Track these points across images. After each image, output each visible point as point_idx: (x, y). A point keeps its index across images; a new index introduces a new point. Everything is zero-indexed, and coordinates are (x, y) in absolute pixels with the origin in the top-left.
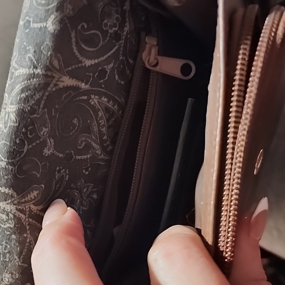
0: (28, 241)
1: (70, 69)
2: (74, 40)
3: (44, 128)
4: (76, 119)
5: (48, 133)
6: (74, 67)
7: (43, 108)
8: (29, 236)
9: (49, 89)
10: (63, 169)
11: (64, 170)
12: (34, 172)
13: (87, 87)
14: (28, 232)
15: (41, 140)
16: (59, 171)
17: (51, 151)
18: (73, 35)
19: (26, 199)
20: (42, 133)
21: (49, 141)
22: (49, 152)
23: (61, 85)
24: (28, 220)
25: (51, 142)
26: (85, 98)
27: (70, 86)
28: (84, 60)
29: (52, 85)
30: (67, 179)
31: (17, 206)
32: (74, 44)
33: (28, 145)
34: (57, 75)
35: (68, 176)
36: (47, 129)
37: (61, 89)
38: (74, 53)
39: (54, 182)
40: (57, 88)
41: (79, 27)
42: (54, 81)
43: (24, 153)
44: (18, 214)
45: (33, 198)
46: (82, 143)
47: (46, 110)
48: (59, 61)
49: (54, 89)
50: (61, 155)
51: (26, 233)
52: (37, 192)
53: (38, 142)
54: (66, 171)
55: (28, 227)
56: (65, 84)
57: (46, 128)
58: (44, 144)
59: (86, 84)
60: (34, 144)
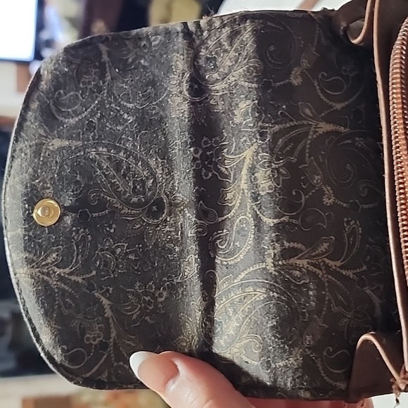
0: (327, 299)
1: (323, 114)
2: (318, 87)
3: (316, 176)
4: (348, 165)
5: (321, 180)
6: (326, 112)
7: (309, 157)
8: (327, 294)
9: (310, 137)
10: (351, 221)
11: (353, 222)
12: (320, 224)
13: (347, 130)
14: (327, 290)
15: (317, 188)
16: (348, 223)
17: (332, 200)
18: (316, 83)
19: (317, 252)
20: (315, 181)
21: (325, 189)
22: (331, 201)
23: (321, 131)
24: (327, 277)
25: (328, 190)
26: (350, 141)
27: (330, 132)
28: (333, 104)
29: (311, 133)
30: (361, 232)
31: (308, 260)
32: (319, 91)
33: (305, 195)
34: (313, 123)
35: (360, 228)
36: (319, 177)
37: (321, 135)
38: (322, 99)
39: (345, 234)
40: (317, 134)
41: (320, 76)
42: (312, 129)
43: (303, 204)
44: (311, 268)
45: (324, 250)
46: (364, 189)
47: (312, 158)
48: (310, 109)
49: (315, 136)
50: (345, 205)
51: (325, 291)
52: (328, 244)
53: (314, 191)
54: (356, 222)
55: (326, 284)
56: (324, 130)
57: (317, 175)
58: (321, 193)
59: (345, 127)
60: (310, 194)
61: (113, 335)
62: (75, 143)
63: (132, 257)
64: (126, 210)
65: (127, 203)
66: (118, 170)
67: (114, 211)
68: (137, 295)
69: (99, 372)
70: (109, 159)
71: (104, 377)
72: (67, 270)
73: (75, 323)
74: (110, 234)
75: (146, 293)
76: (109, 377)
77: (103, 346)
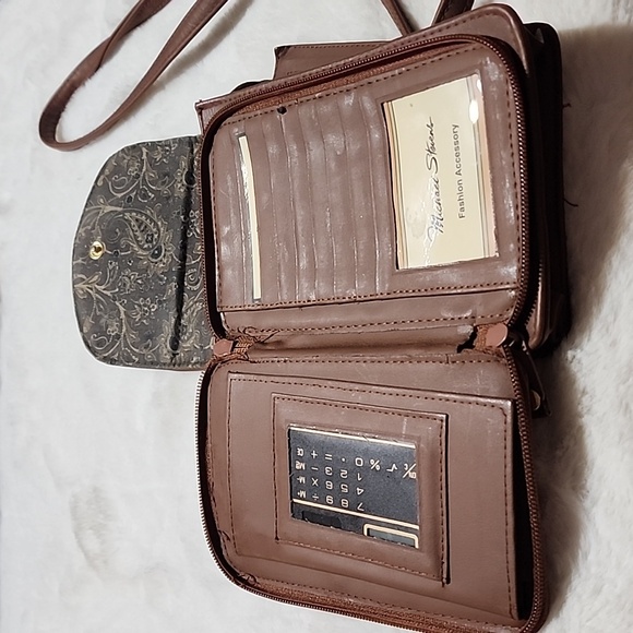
61: (124, 330)
62: (119, 209)
63: (140, 281)
64: (140, 252)
65: (141, 247)
66: (139, 227)
67: (134, 252)
68: (139, 306)
69: (113, 354)
70: (137, 220)
71: (115, 357)
72: (103, 287)
73: (103, 321)
74: (130, 267)
75: (145, 305)
76: (118, 357)
77: (118, 337)
